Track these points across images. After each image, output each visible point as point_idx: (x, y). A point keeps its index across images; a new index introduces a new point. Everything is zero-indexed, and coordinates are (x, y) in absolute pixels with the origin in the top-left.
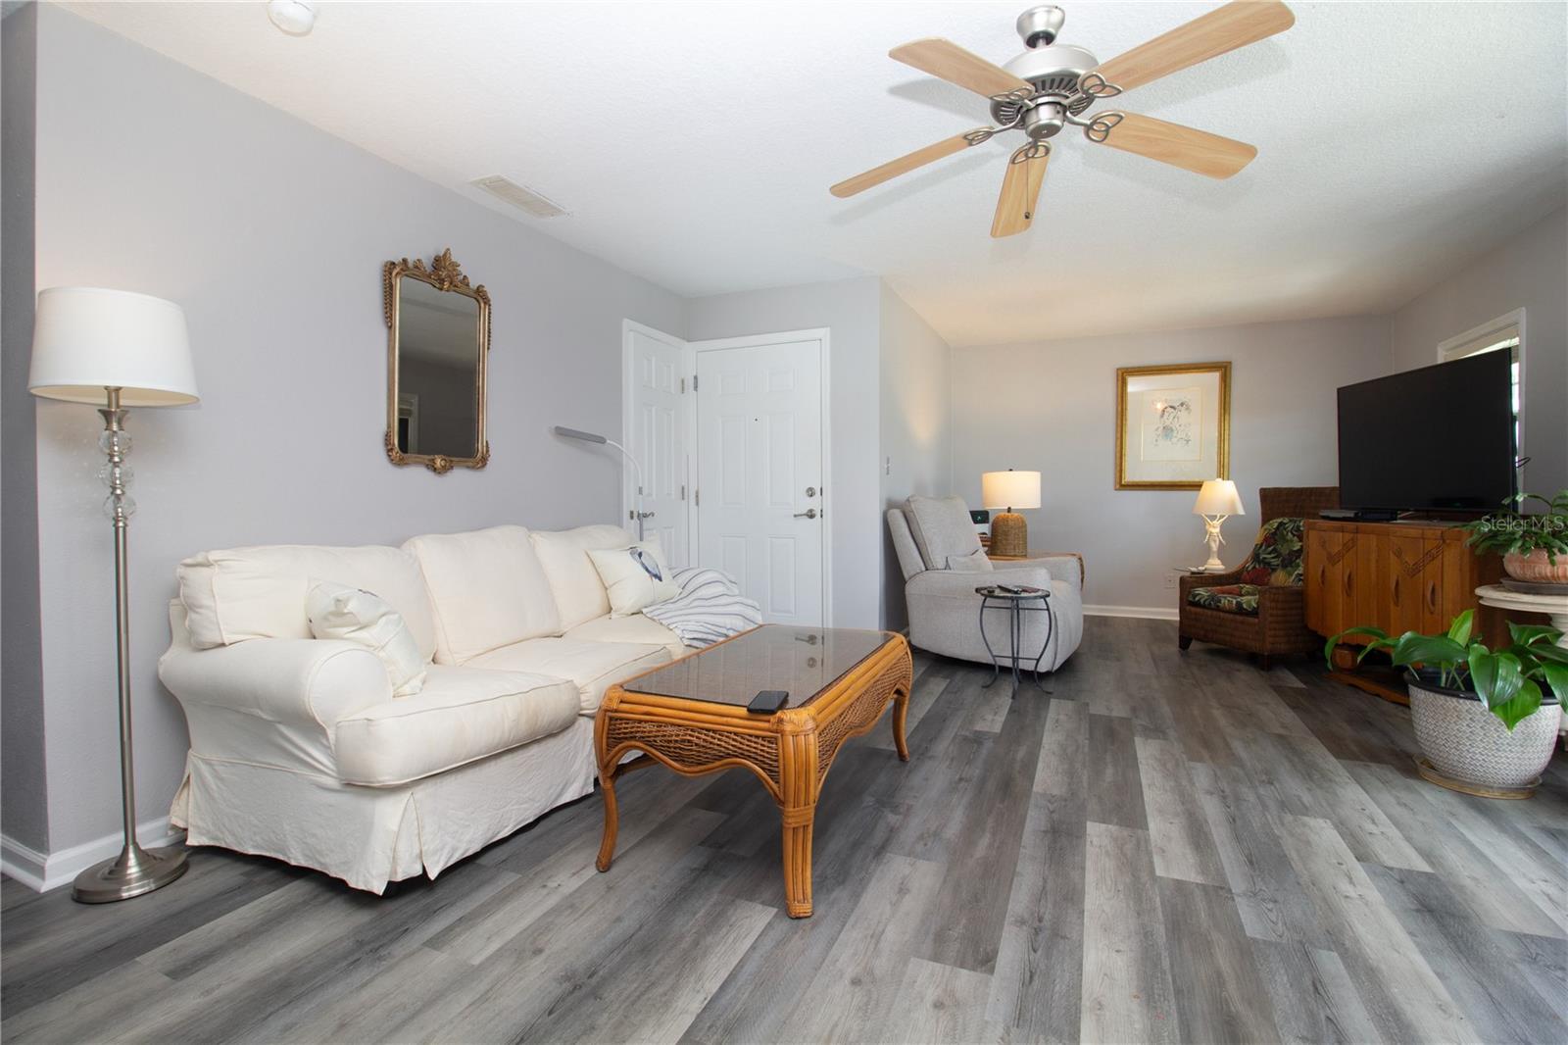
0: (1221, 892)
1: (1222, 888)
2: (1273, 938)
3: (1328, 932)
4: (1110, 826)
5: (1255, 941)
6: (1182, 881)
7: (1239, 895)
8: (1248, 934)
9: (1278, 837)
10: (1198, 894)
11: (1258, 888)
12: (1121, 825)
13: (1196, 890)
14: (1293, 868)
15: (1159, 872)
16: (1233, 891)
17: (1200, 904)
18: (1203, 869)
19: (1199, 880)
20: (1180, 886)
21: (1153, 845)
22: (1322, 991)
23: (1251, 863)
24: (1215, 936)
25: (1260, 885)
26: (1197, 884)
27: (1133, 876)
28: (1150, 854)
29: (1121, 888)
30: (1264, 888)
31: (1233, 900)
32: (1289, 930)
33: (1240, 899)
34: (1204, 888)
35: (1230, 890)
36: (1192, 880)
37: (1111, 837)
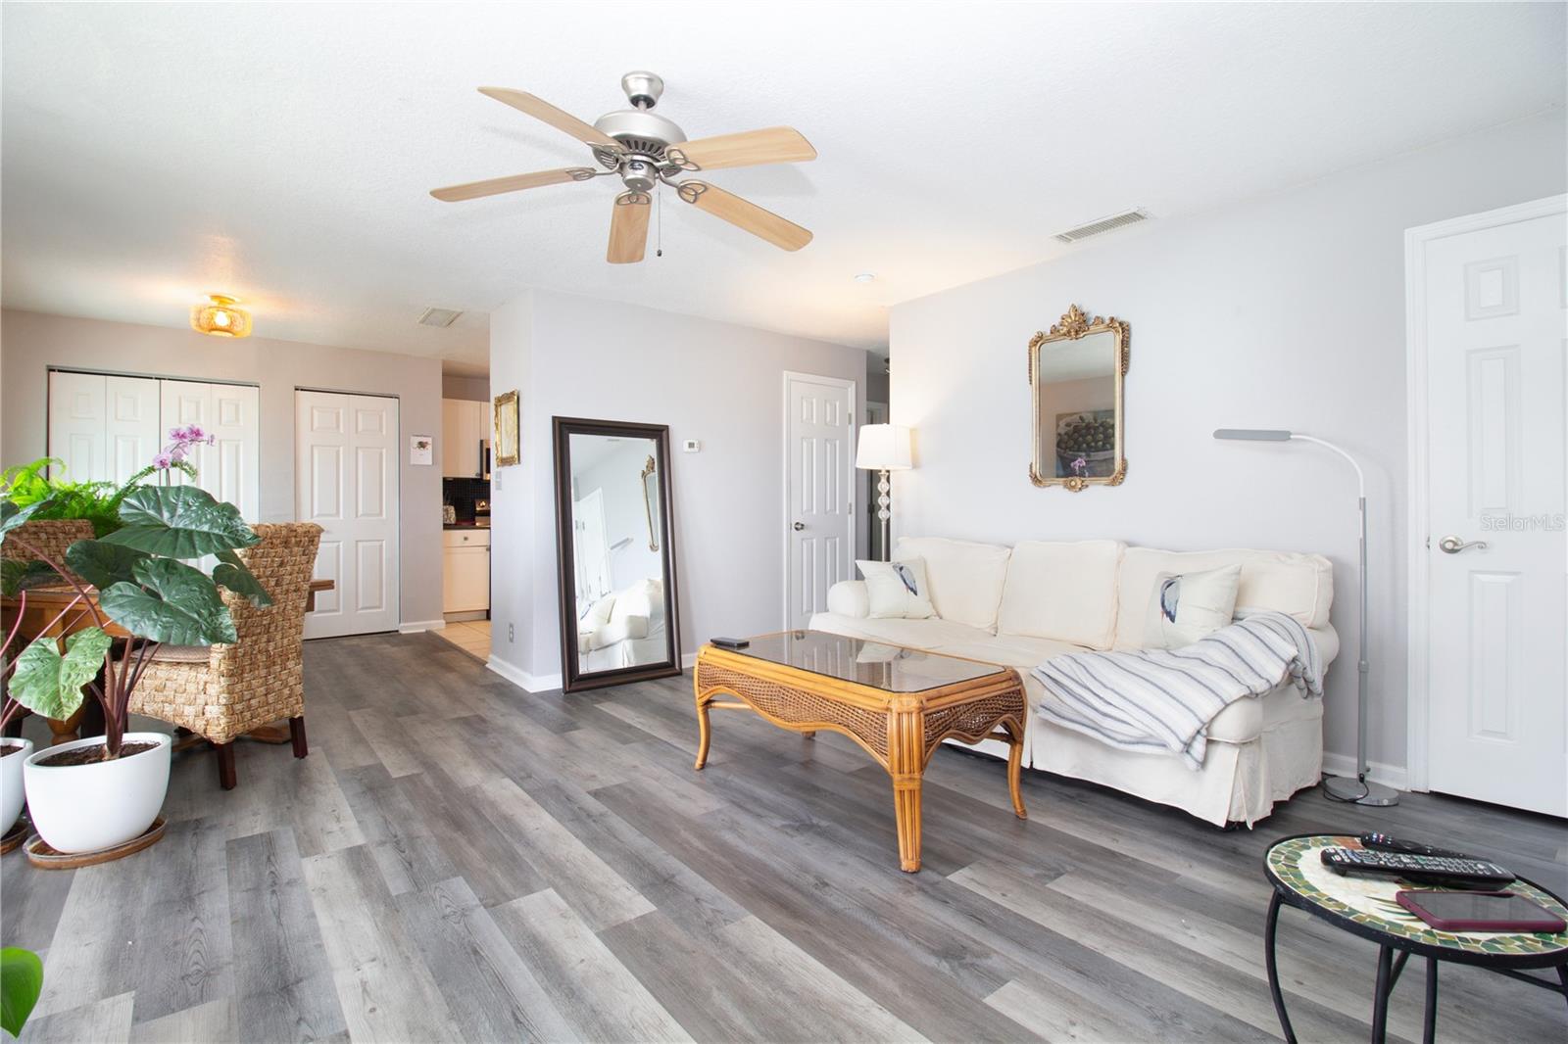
0: (492, 901)
1: (493, 905)
2: (442, 884)
3: (398, 911)
4: (633, 917)
5: (455, 875)
6: (529, 894)
7: (477, 906)
8: (461, 878)
9: (451, 1018)
10: (510, 890)
11: (462, 924)
12: (624, 923)
13: (513, 893)
14: (430, 969)
15: (551, 891)
16: (482, 907)
17: (505, 883)
18: (516, 916)
19: (515, 903)
20: (528, 890)
21: (577, 917)
22: (407, 864)
23: (476, 952)
24: (484, 865)
25: (459, 928)
26: (515, 898)
27: (568, 878)
28: (573, 905)
29: (568, 864)
30: (456, 926)
31: (480, 899)
32: (431, 896)
33: (474, 903)
34: (509, 899)
35: (485, 907)
36: (521, 899)
37: (619, 905)
